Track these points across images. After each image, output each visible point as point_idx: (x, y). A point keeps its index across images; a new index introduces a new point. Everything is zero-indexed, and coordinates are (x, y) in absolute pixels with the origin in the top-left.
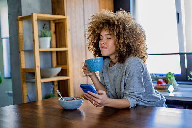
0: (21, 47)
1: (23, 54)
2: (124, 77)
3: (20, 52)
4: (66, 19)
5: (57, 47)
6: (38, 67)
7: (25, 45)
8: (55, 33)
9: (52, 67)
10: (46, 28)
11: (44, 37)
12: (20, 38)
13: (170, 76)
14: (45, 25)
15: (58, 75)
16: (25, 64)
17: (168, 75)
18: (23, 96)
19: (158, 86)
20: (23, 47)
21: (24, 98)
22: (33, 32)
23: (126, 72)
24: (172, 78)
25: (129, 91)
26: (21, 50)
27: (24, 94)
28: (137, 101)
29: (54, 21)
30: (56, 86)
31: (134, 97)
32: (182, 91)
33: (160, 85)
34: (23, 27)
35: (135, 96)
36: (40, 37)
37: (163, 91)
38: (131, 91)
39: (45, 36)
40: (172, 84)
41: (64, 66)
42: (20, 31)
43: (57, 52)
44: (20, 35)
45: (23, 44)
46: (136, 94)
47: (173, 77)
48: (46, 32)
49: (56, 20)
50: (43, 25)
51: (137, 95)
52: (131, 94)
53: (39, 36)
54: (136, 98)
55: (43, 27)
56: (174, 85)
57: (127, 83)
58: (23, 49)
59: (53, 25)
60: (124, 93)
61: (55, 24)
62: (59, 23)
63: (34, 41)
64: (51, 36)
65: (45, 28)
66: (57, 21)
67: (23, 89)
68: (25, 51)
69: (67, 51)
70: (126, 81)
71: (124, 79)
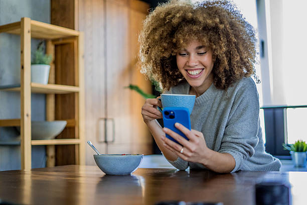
2: (229, 110)
4: (78, 36)
6: (27, 115)
8: (55, 63)
11: (40, 63)
14: (41, 44)
22: (22, 52)
23: (234, 102)
25: (233, 137)
28: (243, 158)
29: (53, 41)
30: (52, 157)
31: (240, 148)
35: (243, 146)
36: (33, 63)
38: (236, 136)
39: (42, 63)
41: (70, 121)
46: (245, 142)
49: (58, 39)
52: (236, 141)
54: (244, 151)
55: (38, 48)
57: (231, 122)
59: (51, 48)
60: (222, 143)
61: (56, 46)
62: (62, 45)
63: (23, 67)
66: (61, 42)
69: (78, 93)
70: (230, 118)
71: (229, 114)
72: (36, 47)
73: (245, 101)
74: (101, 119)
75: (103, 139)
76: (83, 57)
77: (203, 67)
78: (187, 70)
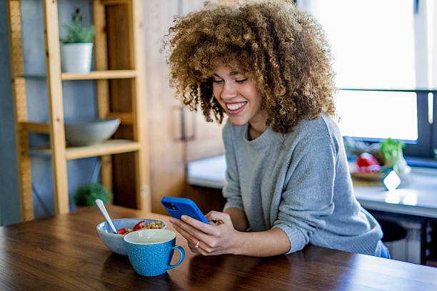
0: (15, 66)
1: (21, 85)
3: (13, 81)
5: (109, 68)
6: (58, 120)
7: (25, 62)
8: (106, 30)
9: (97, 118)
10: (81, 19)
12: (15, 43)
13: (389, 147)
14: (78, 11)
15: (113, 137)
16: (28, 110)
17: (386, 144)
18: (22, 190)
19: (360, 170)
20: (22, 66)
21: (25, 194)
22: (46, 32)
23: (292, 158)
24: (394, 153)
25: (291, 207)
26: (16, 74)
27: (24, 187)
28: (308, 234)
30: (107, 163)
31: (301, 224)
32: (418, 187)
33: (363, 168)
34: (21, 16)
35: (304, 220)
36: (65, 42)
37: (372, 184)
38: (296, 208)
39: (78, 41)
40: (395, 168)
41: (126, 117)
42: (13, 27)
43: (110, 81)
44: (14, 35)
45: (21, 59)
46: (307, 216)
47: (397, 150)
48: (80, 30)
50: (74, 11)
51: (311, 219)
52: (294, 213)
53: (60, 40)
54: (307, 227)
55: (74, 18)
56: (399, 171)
57: (289, 186)
58: (23, 73)
60: (279, 211)
61: (107, 7)
62: (115, 6)
63: (47, 54)
64: (94, 41)
65: (77, 19)
66: (111, 2)
67: (21, 174)
68: (28, 77)
69: (134, 78)
70: (287, 180)
71: (284, 175)
72: (70, 18)
73: (307, 160)
74: (174, 108)
75: (178, 135)
76: (141, 25)
77: (245, 100)
78: (226, 104)
